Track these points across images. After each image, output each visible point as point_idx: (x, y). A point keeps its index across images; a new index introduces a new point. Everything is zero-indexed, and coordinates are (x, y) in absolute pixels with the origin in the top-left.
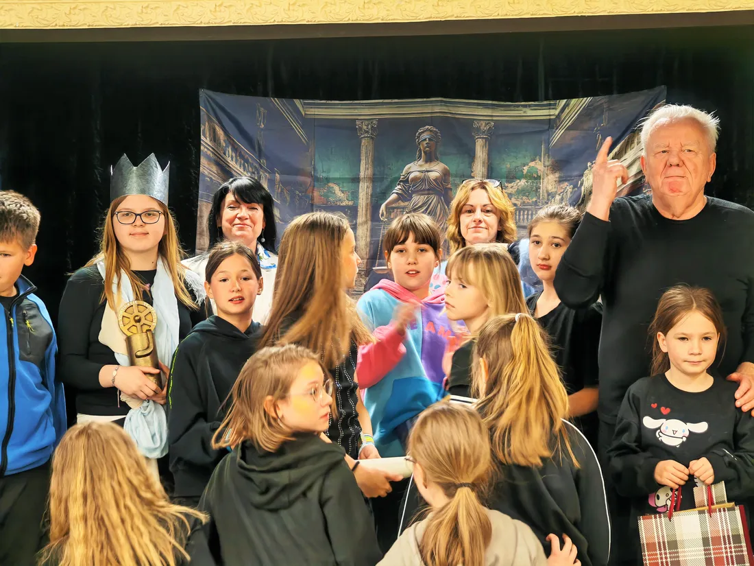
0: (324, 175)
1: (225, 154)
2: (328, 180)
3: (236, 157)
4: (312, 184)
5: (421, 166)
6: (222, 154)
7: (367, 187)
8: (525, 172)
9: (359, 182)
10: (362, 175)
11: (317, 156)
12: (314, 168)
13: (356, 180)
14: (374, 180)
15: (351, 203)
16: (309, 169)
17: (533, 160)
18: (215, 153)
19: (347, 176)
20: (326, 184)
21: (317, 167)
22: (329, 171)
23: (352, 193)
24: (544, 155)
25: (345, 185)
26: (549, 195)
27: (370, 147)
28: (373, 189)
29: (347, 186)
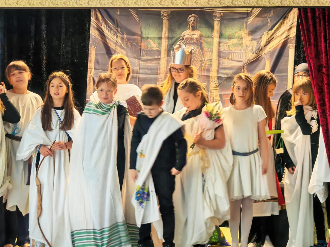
0: (147, 36)
1: (101, 25)
2: (148, 38)
3: (107, 27)
4: (141, 40)
5: (189, 32)
6: (100, 26)
7: (166, 42)
8: (236, 36)
9: (162, 39)
10: (163, 36)
11: (143, 27)
12: (142, 33)
13: (160, 38)
14: (168, 38)
15: (158, 49)
16: (140, 33)
17: (240, 30)
18: (97, 25)
19: (157, 37)
20: (147, 40)
21: (143, 32)
22: (148, 34)
23: (159, 44)
24: (245, 28)
25: (155, 40)
26: (247, 46)
27: (167, 24)
28: (168, 42)
29: (157, 41)
